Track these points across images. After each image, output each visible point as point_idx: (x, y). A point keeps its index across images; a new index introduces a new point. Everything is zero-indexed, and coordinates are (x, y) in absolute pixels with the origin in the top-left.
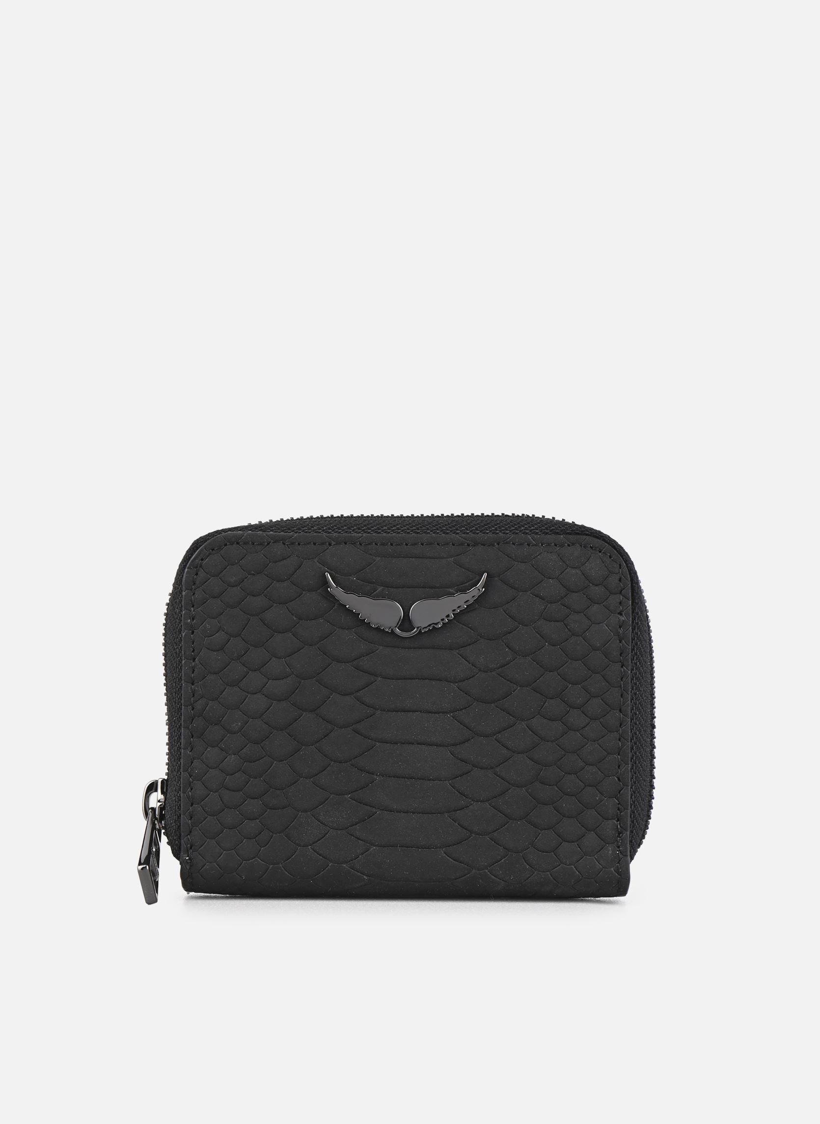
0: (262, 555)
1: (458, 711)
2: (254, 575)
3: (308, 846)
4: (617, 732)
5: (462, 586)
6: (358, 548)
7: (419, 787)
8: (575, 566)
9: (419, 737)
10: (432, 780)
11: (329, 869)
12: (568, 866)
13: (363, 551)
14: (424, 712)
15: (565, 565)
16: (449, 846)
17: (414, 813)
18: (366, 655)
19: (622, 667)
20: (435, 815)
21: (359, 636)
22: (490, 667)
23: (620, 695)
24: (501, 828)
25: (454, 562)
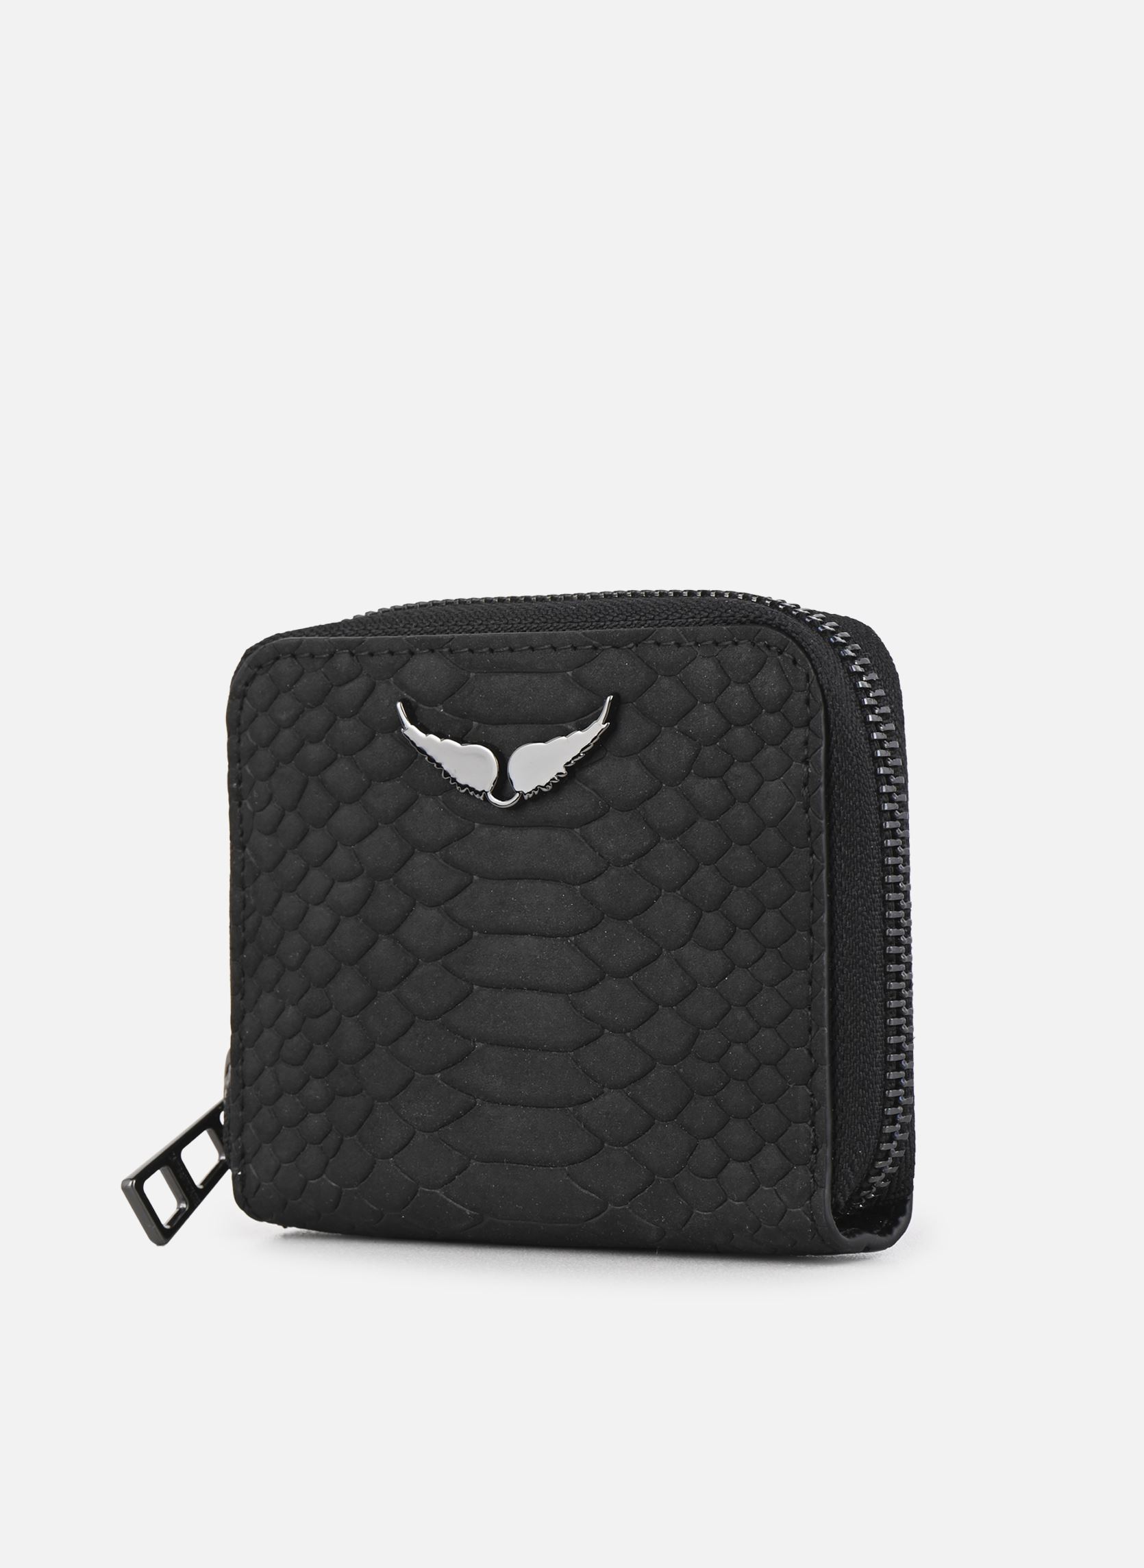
0: (323, 675)
1: (582, 933)
2: (312, 708)
3: (388, 1158)
4: (806, 969)
5: (583, 719)
6: (448, 659)
7: (530, 1062)
8: (741, 681)
9: (529, 977)
10: (548, 1051)
11: (418, 1197)
12: (737, 1203)
13: (454, 664)
14: (535, 935)
15: (726, 678)
16: (573, 1164)
17: (526, 1106)
18: (458, 840)
19: (811, 855)
20: (552, 1109)
21: (448, 807)
22: (622, 858)
23: (809, 905)
24: (644, 1134)
25: (573, 679)
